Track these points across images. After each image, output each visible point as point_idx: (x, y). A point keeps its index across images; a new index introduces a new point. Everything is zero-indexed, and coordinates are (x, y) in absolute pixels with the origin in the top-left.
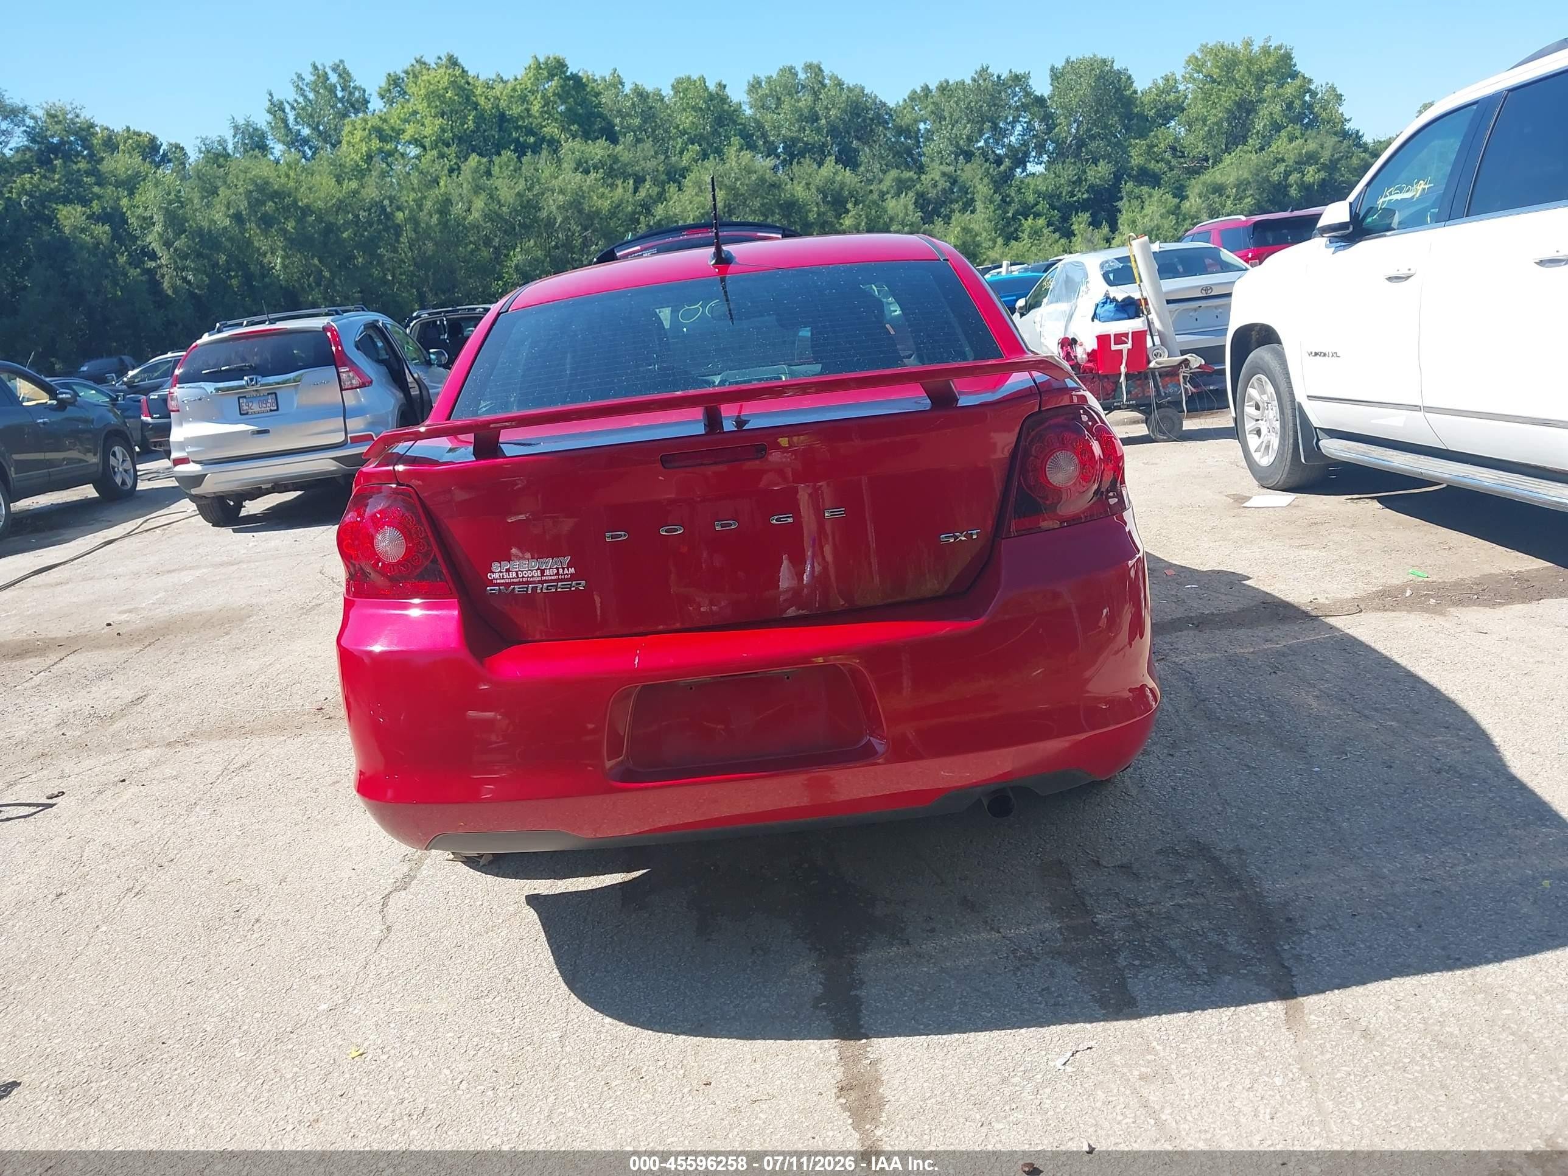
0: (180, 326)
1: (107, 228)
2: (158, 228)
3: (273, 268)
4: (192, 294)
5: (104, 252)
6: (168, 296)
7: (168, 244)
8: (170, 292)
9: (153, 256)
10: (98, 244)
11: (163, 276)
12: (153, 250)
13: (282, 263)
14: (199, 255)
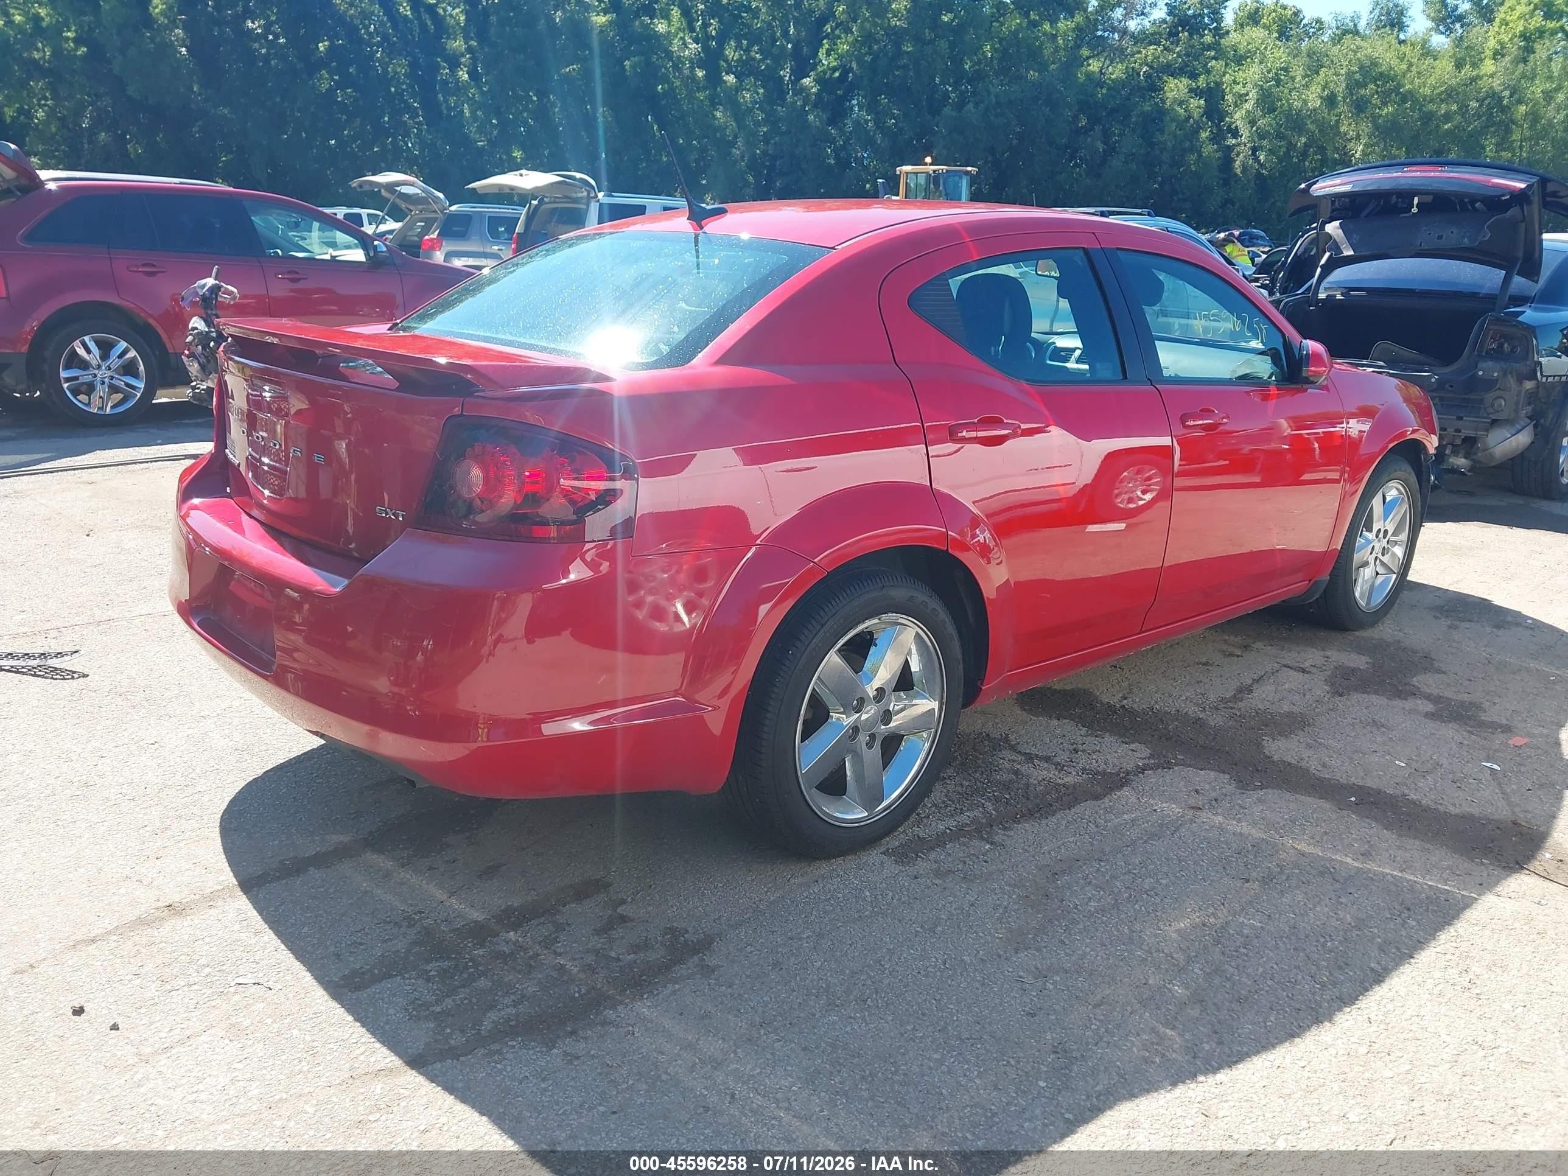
0: (1237, 205)
1: (1202, 102)
2: (1248, 106)
3: (1353, 155)
4: (1259, 175)
5: (1192, 126)
6: (1236, 174)
7: (1252, 123)
8: (1238, 171)
9: (1235, 134)
10: (1190, 117)
11: (1238, 154)
12: (1236, 127)
13: (1363, 151)
14: (1280, 136)
